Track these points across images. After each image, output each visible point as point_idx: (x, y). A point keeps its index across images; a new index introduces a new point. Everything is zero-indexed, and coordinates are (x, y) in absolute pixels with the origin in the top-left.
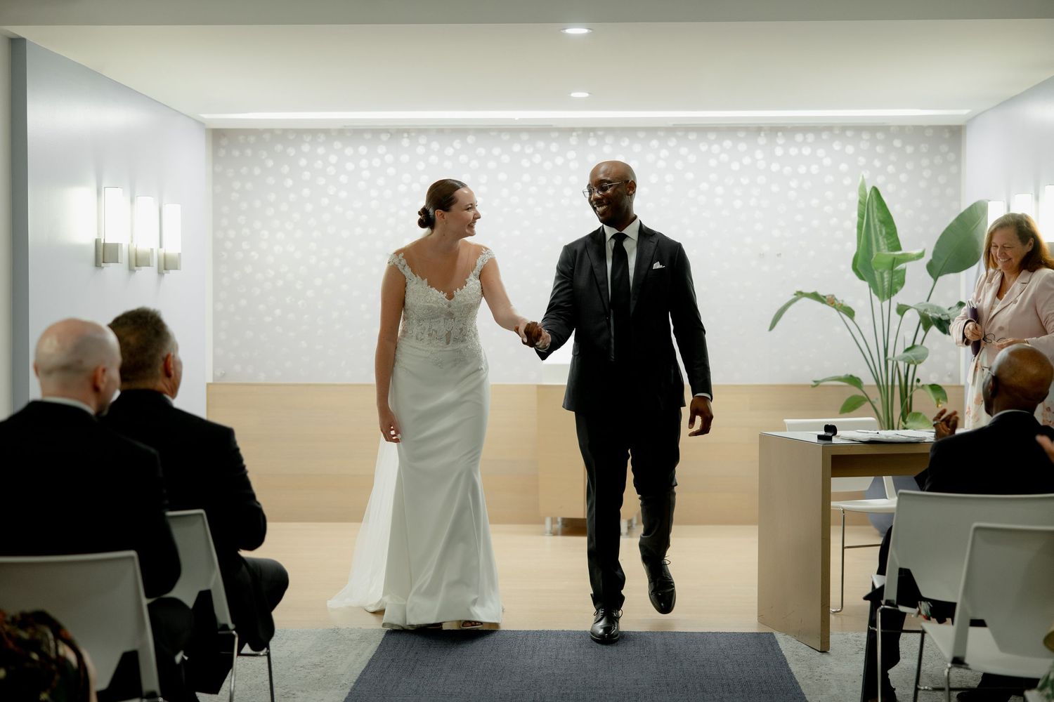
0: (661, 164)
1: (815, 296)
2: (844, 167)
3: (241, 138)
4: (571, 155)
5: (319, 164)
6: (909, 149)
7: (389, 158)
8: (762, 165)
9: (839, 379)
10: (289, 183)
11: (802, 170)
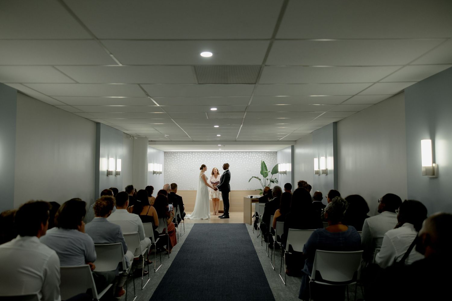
0: (233, 157)
1: (255, 177)
2: (260, 157)
3: (169, 153)
4: (219, 155)
5: (180, 157)
6: (270, 155)
7: (191, 156)
8: (248, 157)
9: (259, 189)
10: (176, 159)
11: (254, 158)
